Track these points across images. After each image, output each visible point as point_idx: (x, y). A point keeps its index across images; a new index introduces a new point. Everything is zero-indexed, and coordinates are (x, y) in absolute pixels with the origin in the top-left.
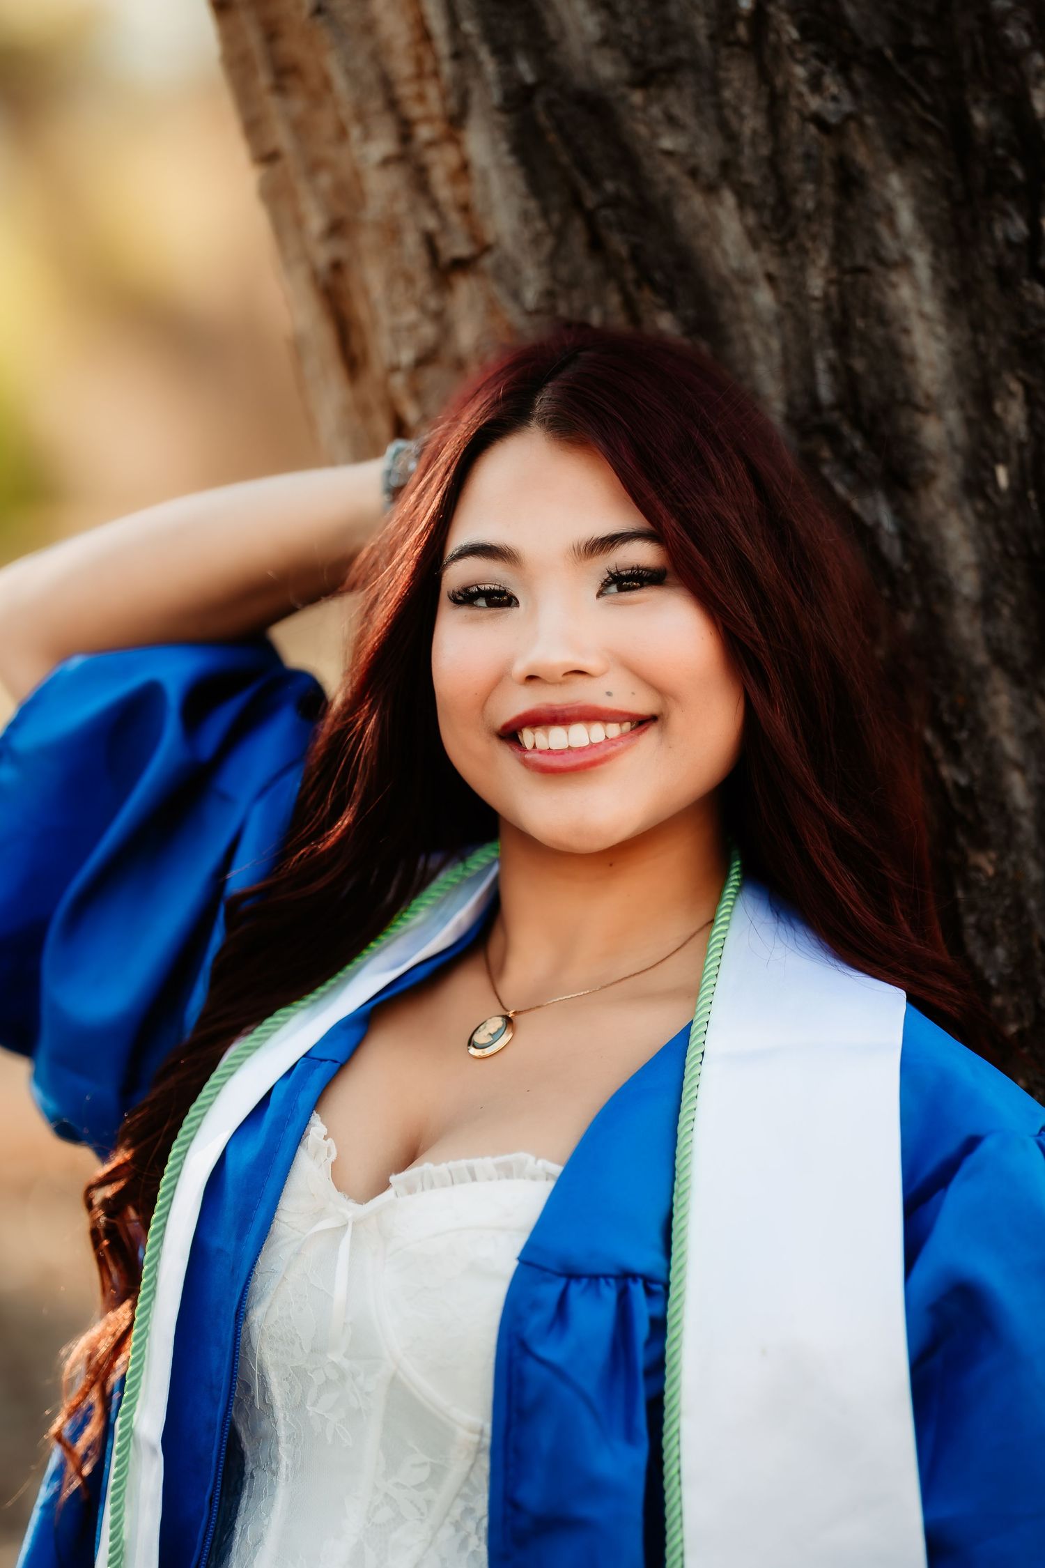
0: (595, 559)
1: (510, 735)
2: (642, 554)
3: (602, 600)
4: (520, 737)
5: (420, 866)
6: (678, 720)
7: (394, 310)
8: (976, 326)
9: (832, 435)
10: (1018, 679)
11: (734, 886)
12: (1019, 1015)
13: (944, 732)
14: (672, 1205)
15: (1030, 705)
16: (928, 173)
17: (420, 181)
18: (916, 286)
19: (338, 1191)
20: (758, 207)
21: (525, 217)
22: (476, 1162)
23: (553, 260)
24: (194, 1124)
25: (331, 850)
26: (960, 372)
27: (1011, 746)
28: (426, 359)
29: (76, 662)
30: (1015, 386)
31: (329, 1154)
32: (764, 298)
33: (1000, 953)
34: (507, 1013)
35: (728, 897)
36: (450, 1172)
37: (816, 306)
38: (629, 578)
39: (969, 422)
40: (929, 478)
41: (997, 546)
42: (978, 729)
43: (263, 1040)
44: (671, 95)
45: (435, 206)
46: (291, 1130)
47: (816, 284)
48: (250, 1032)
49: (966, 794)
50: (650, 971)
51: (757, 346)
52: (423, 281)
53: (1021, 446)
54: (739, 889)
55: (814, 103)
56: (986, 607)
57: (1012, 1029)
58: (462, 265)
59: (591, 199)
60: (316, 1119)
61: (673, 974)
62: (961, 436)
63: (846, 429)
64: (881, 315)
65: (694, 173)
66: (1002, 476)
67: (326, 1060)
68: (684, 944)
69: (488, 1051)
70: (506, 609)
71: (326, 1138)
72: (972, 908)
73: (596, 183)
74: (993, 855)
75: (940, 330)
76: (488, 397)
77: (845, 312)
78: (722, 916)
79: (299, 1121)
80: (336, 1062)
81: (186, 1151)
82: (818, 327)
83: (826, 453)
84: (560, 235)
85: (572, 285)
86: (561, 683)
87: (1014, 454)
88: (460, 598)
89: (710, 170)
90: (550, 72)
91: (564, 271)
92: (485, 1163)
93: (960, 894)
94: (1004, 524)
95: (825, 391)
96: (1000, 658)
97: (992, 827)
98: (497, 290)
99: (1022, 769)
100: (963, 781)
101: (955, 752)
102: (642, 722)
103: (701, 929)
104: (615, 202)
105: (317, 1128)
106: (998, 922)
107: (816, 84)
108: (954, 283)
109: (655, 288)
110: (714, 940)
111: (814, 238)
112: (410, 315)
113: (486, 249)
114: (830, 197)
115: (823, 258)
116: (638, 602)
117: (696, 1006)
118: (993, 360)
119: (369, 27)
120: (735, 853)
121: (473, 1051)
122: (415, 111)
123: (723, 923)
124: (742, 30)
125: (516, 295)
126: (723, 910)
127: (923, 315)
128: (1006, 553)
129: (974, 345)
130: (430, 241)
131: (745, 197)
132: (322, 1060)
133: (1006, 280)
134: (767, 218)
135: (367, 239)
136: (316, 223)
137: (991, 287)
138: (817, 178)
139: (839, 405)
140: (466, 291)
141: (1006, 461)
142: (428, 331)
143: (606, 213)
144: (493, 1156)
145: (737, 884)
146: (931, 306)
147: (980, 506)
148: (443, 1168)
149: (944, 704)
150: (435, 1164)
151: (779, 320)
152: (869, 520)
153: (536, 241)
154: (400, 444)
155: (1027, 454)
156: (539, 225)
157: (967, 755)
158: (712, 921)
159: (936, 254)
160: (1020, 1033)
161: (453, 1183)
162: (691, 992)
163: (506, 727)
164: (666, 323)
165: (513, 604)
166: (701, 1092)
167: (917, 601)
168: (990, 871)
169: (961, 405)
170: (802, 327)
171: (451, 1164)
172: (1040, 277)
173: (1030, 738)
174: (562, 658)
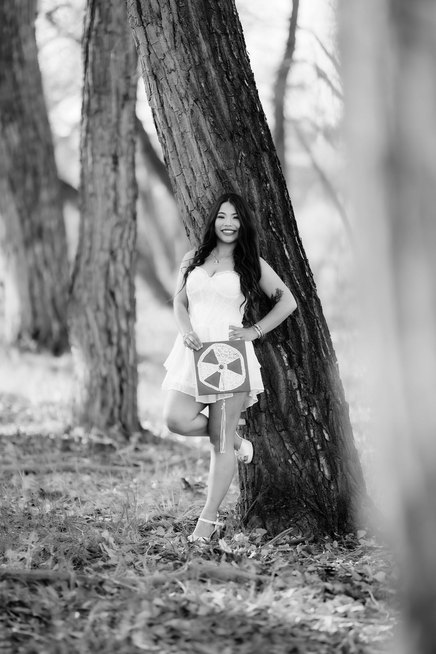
0: (233, 215)
1: (222, 231)
3: (233, 219)
10: (265, 230)
15: (267, 233)
17: (203, 178)
21: (216, 182)
30: (265, 201)
34: (218, 260)
38: (235, 218)
40: (257, 210)
44: (231, 171)
45: (204, 181)
52: (203, 188)
53: (266, 207)
55: (246, 172)
56: (262, 223)
62: (260, 206)
64: (252, 193)
65: (233, 179)
66: (264, 210)
77: (249, 193)
86: (229, 227)
88: (219, 217)
89: (235, 179)
90: (219, 168)
94: (264, 215)
96: (263, 228)
102: (235, 231)
104: (226, 181)
107: (246, 170)
111: (246, 185)
114: (247, 182)
115: (246, 187)
118: (263, 198)
119: (197, 163)
122: (202, 171)
124: (239, 165)
128: (264, 217)
130: (204, 185)
131: (238, 181)
133: (264, 190)
138: (246, 179)
141: (264, 208)
147: (262, 213)
159: (256, 188)
165: (224, 218)
169: (259, 203)
172: (267, 190)
173: (267, 236)
174: (229, 224)
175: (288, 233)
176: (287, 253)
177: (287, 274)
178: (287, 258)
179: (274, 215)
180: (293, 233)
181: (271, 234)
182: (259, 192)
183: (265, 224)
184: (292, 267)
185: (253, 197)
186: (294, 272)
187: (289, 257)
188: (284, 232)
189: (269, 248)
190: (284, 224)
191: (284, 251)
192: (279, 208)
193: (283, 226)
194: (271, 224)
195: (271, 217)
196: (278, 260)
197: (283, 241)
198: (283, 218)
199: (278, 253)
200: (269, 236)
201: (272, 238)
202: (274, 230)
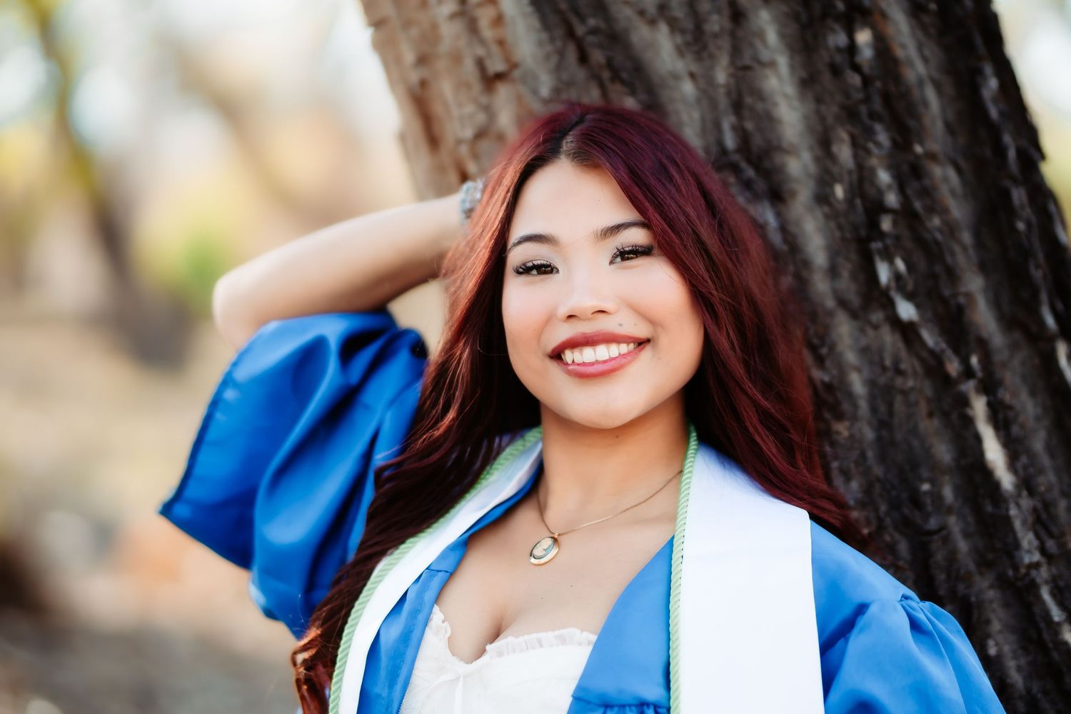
0: (607, 240)
1: (557, 355)
2: (638, 236)
3: (613, 266)
4: (563, 356)
5: (496, 445)
6: (664, 341)
7: (460, 105)
8: (819, 100)
9: (735, 169)
10: (854, 315)
11: (693, 449)
12: (868, 523)
13: (813, 349)
14: (669, 657)
15: (862, 331)
16: (785, 8)
17: (473, 27)
18: (780, 77)
19: (453, 655)
20: (683, 32)
21: (540, 44)
22: (542, 635)
23: (559, 68)
24: (358, 614)
25: (440, 436)
26: (810, 129)
27: (851, 357)
28: (480, 135)
29: (273, 326)
30: (845, 136)
31: (446, 633)
32: (688, 88)
33: (854, 485)
34: (552, 536)
35: (691, 455)
36: (526, 642)
37: (722, 91)
38: (630, 252)
39: (817, 160)
40: (793, 194)
41: (838, 234)
42: (832, 348)
43: (398, 559)
45: (482, 42)
46: (421, 617)
47: (722, 76)
48: (392, 553)
49: (829, 387)
50: (643, 504)
51: (685, 117)
52: (477, 86)
53: (850, 172)
54: (697, 450)
56: (833, 272)
57: (866, 531)
58: (500, 77)
59: (580, 30)
60: (436, 609)
61: (659, 506)
62: (813, 168)
63: (744, 165)
64: (760, 95)
65: (642, 13)
66: (839, 191)
67: (441, 571)
68: (665, 486)
69: (542, 561)
70: (551, 275)
71: (443, 622)
72: (836, 458)
73: (582, 19)
74: (847, 424)
75: (796, 103)
76: (532, 143)
77: (740, 94)
78: (688, 468)
79: (425, 611)
80: (447, 572)
81: (354, 631)
82: (723, 102)
83: (732, 179)
84: (561, 54)
85: (570, 84)
86: (589, 319)
87: (846, 178)
88: (521, 270)
89: (652, 10)
91: (565, 76)
92: (547, 636)
93: (828, 449)
94: (842, 220)
95: (730, 141)
96: (842, 303)
97: (846, 407)
98: (523, 90)
99: (859, 370)
100: (826, 378)
101: (820, 361)
102: (641, 343)
103: (674, 477)
104: (594, 31)
105: (437, 615)
106: (852, 466)
108: (804, 74)
109: (623, 82)
110: (684, 483)
111: (719, 48)
112: (469, 109)
113: (514, 66)
114: (727, 24)
115: (724, 60)
116: (637, 266)
117: (675, 526)
118: (830, 120)
120: (692, 428)
121: (533, 560)
123: (689, 472)
125: (535, 92)
126: (688, 464)
127: (786, 96)
128: (844, 239)
129: (818, 112)
130: (480, 64)
131: (674, 25)
132: (438, 571)
133: (836, 71)
134: (689, 37)
135: (441, 65)
136: (409, 57)
137: (826, 77)
138: (719, 11)
139: (739, 150)
140: (503, 93)
141: (840, 181)
142: (481, 118)
143: (591, 39)
144: (554, 630)
145: (695, 447)
146: (790, 89)
147: (826, 209)
148: (521, 639)
149: (812, 332)
150: (517, 637)
151: (699, 100)
152: (761, 221)
153: (547, 57)
154: (469, 185)
155: (855, 177)
156: (549, 48)
157: (828, 363)
158: (681, 472)
159: (792, 58)
160: (870, 534)
161: (527, 648)
162: (671, 517)
163: (554, 350)
164: (630, 103)
165: (554, 272)
166: (682, 581)
167: (791, 268)
168: (846, 433)
169: (811, 148)
170: (713, 104)
171: (526, 637)
172: (857, 68)
173: (864, 351)
174: (590, 303)
175: (1008, 322)
176: (994, 452)
177: (1003, 583)
178: (995, 485)
179: (907, 215)
180: (1042, 323)
181: (889, 338)
182: (807, 82)
183: (854, 277)
184: (1027, 539)
185: (768, 120)
186: (1044, 573)
187: (1006, 480)
188: (984, 318)
189: (883, 424)
190: (983, 267)
191: (978, 439)
192: (945, 178)
193: (974, 284)
194: (884, 273)
195: (882, 235)
196: (937, 497)
197: (968, 373)
198: (977, 234)
199: (943, 452)
200: (881, 351)
201: (896, 362)
202: (906, 310)
